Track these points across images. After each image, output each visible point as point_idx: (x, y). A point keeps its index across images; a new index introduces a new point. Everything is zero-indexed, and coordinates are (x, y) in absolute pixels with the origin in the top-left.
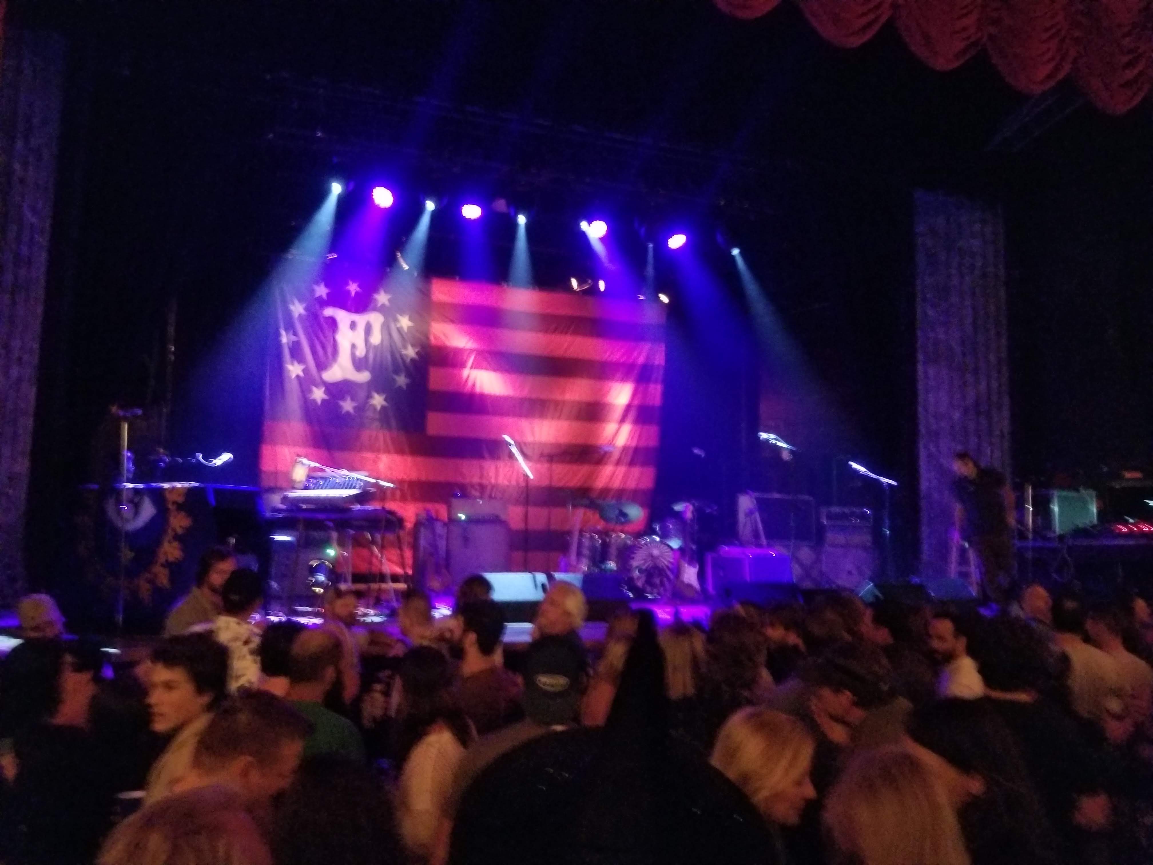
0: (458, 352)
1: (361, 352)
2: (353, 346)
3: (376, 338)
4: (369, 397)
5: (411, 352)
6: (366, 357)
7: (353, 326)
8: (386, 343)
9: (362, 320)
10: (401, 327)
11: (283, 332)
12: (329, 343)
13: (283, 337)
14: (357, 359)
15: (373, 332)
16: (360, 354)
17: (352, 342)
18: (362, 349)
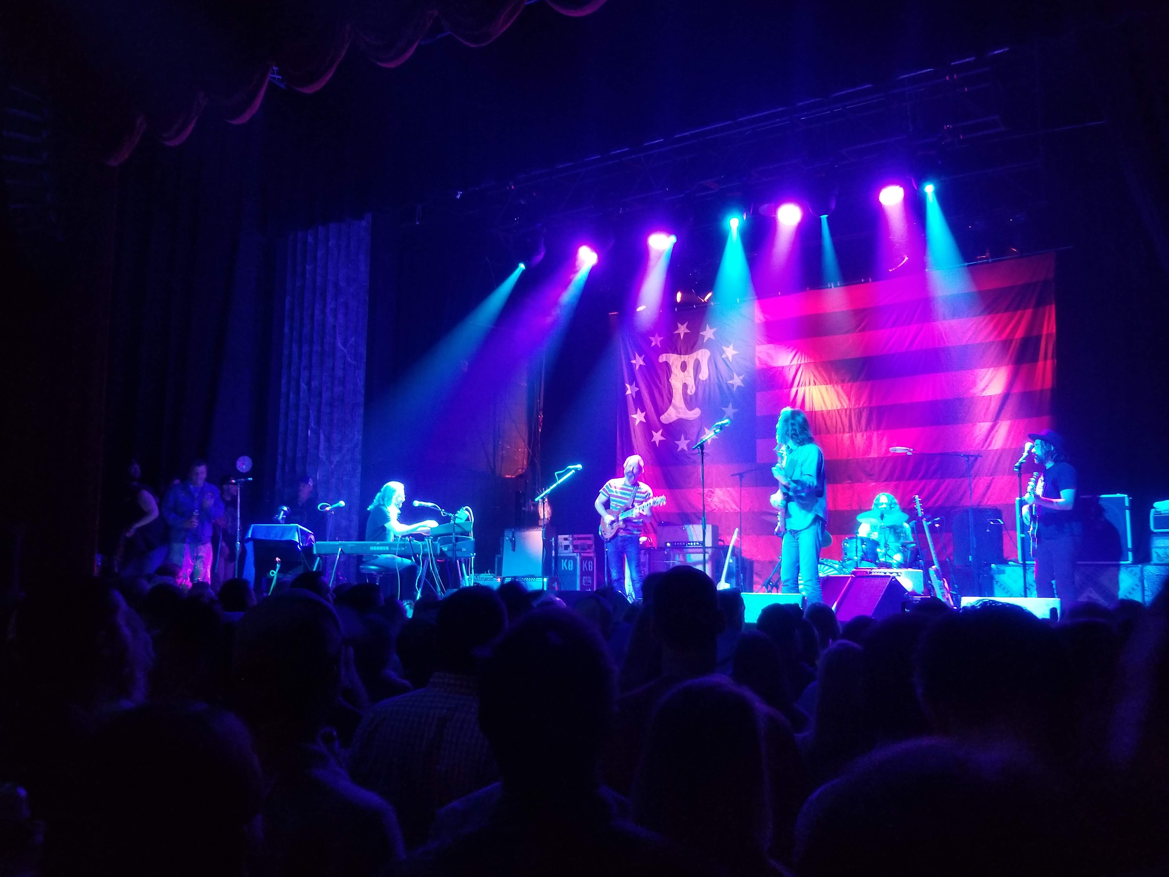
1: (691, 390)
3: (704, 375)
4: (700, 433)
5: (737, 381)
7: (684, 367)
8: (714, 377)
10: (727, 358)
11: (628, 386)
12: (665, 387)
13: (627, 389)
14: (688, 398)
15: (701, 368)
16: (691, 392)
17: (684, 382)
18: (692, 387)
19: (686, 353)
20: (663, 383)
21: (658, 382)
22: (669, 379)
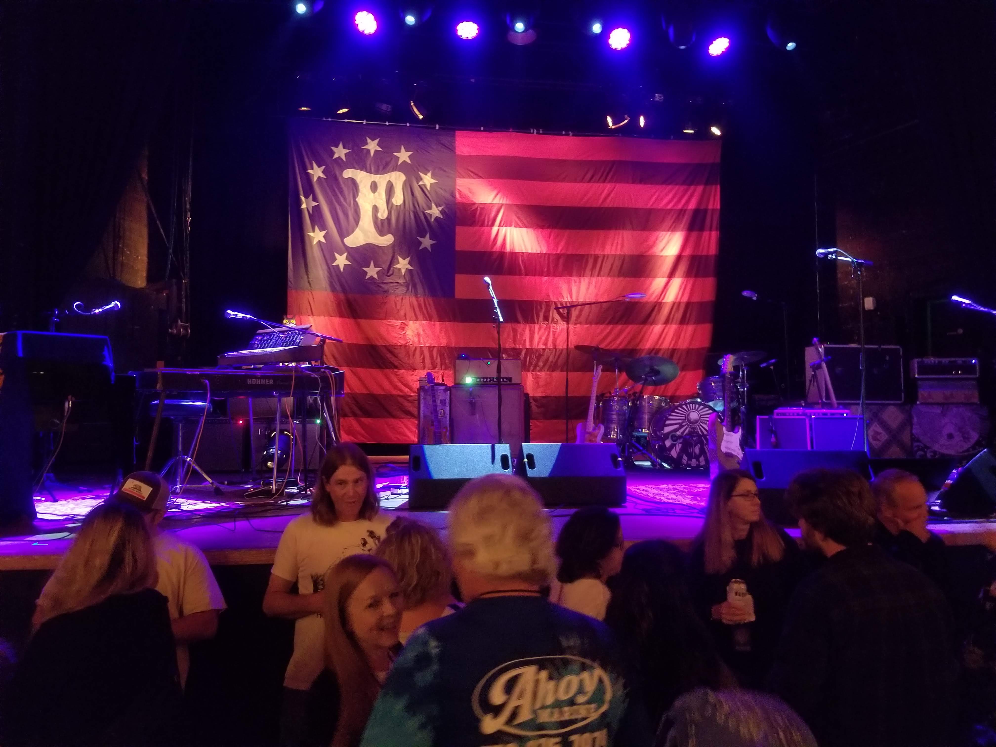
0: (485, 208)
1: (383, 214)
2: (375, 209)
3: (398, 199)
4: (393, 261)
5: (435, 212)
6: (389, 219)
7: (374, 187)
8: (409, 204)
9: (382, 180)
10: (425, 185)
11: (303, 198)
12: (350, 206)
13: (303, 203)
14: (379, 222)
15: (394, 192)
16: (382, 215)
17: (374, 204)
18: (384, 211)
19: (377, 172)
20: (348, 200)
21: (342, 199)
22: (356, 199)
